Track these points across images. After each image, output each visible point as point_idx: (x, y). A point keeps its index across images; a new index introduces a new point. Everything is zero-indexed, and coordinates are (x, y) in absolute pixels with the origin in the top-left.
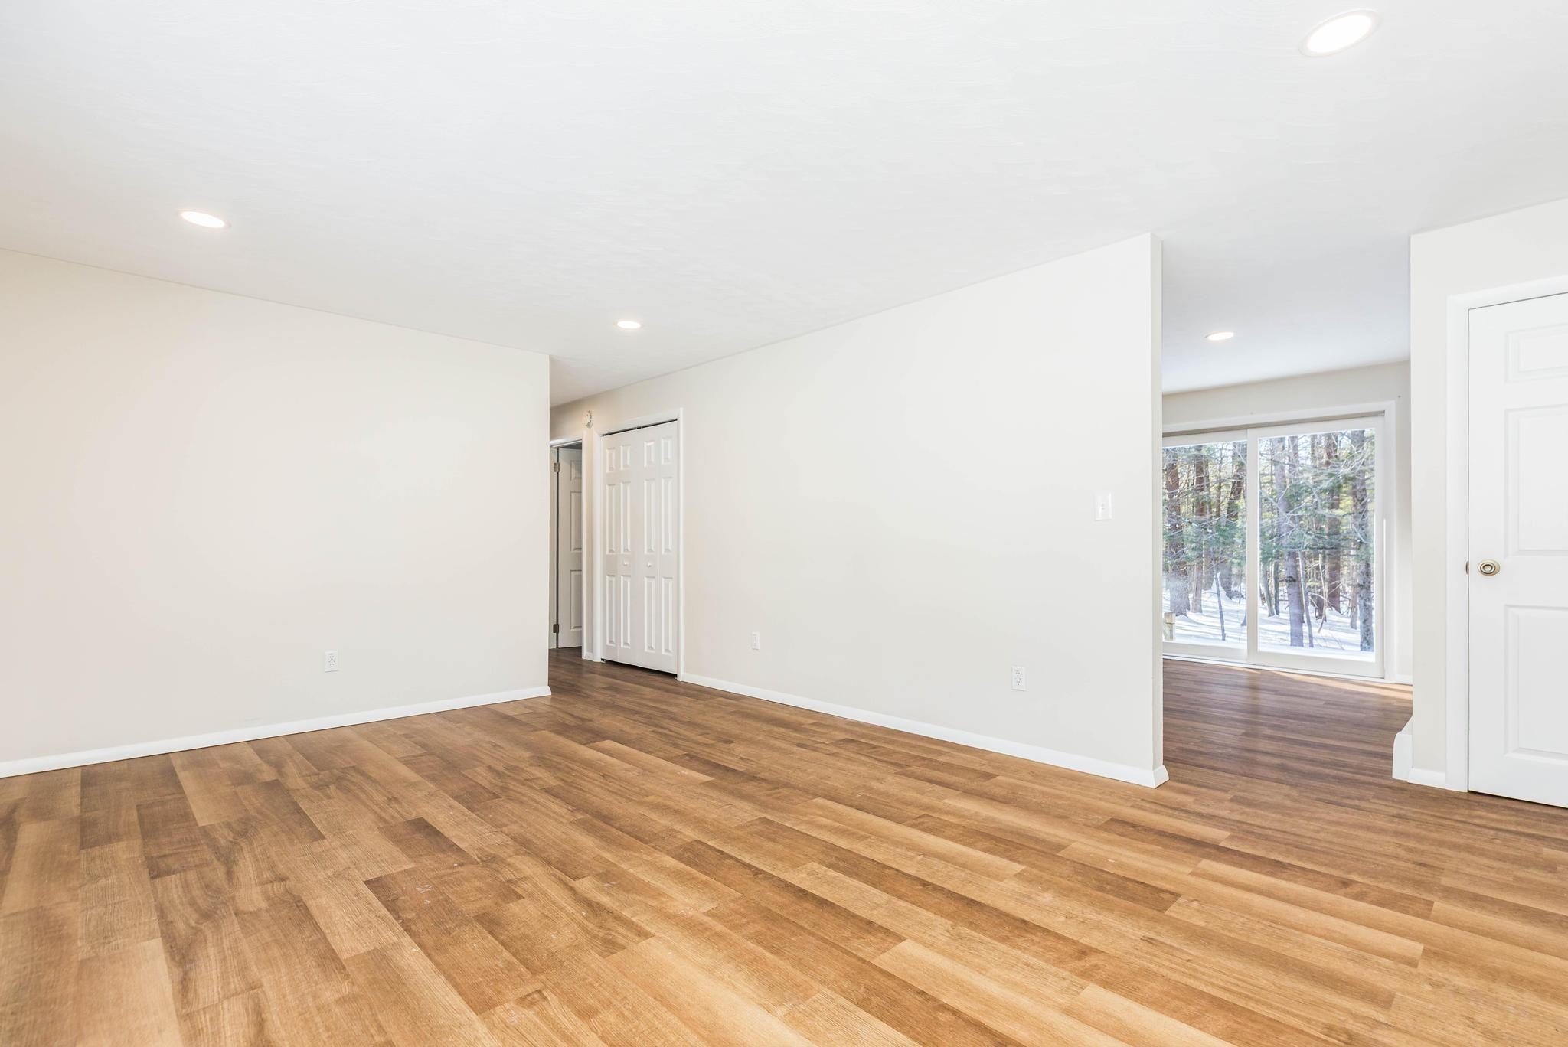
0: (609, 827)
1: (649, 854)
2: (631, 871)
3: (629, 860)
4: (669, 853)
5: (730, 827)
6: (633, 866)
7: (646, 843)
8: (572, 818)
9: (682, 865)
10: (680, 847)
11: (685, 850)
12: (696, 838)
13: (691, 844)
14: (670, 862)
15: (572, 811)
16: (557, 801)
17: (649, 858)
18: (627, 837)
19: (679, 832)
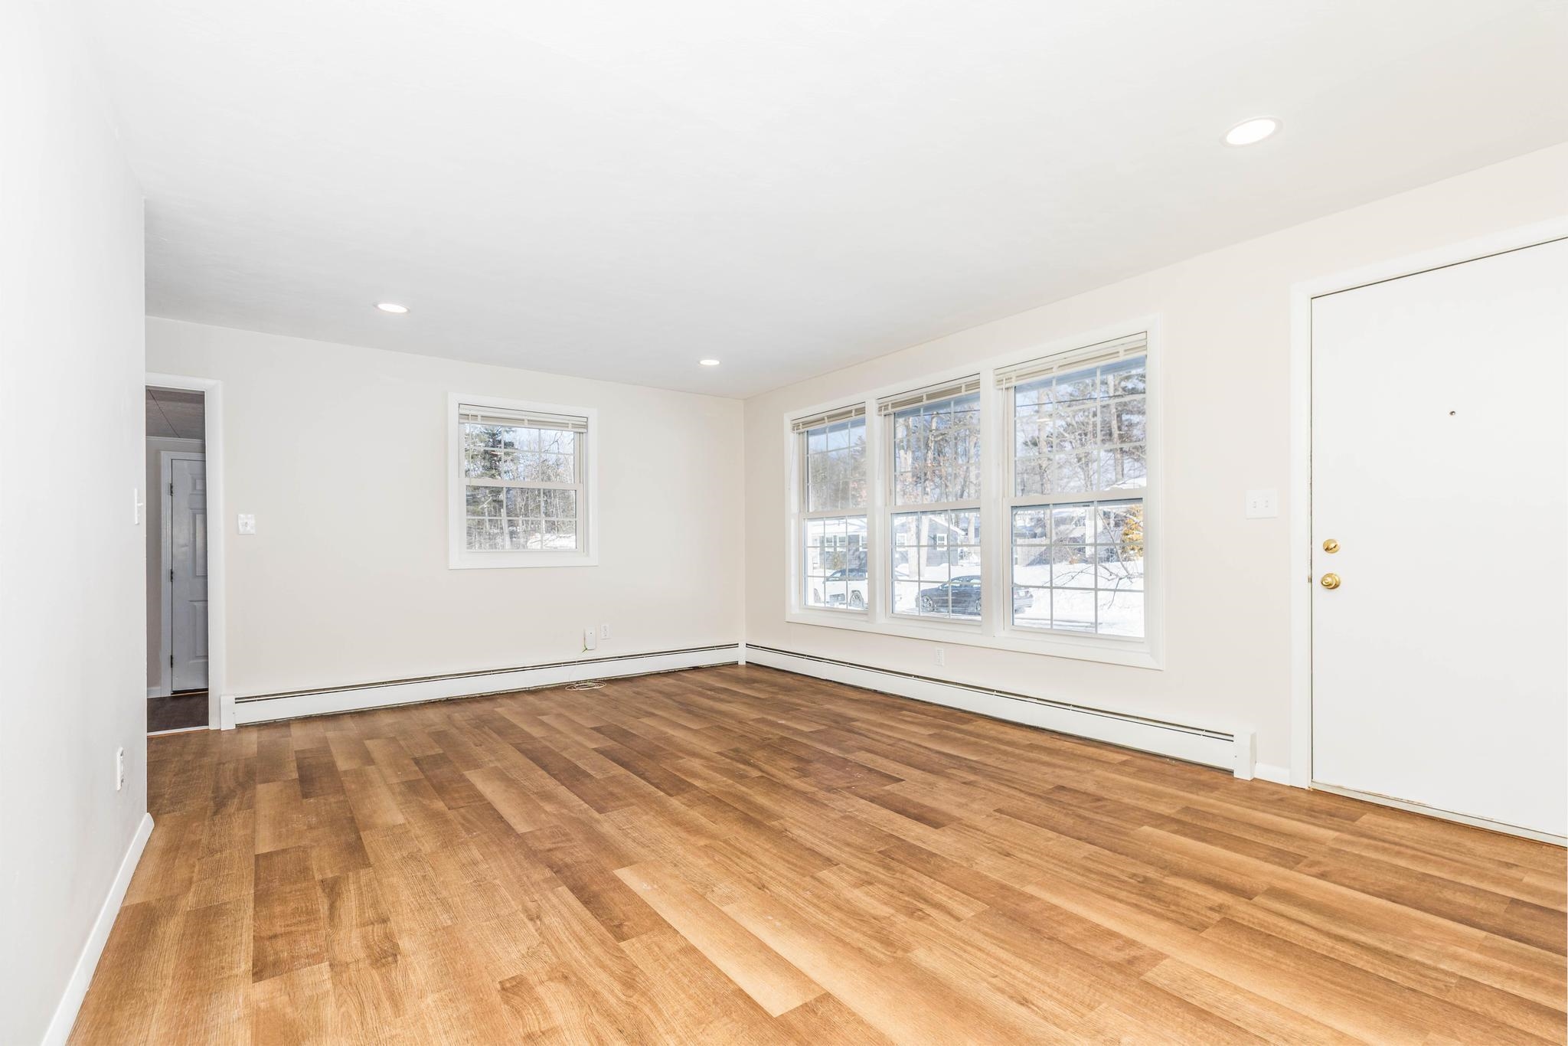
0: (746, 811)
1: (711, 788)
2: (725, 779)
3: (726, 785)
4: (697, 788)
5: (638, 806)
6: (724, 782)
7: (713, 796)
8: (782, 821)
9: (689, 780)
10: (687, 792)
11: (683, 790)
12: (671, 799)
13: (678, 794)
14: (698, 783)
15: (786, 830)
16: (809, 845)
17: (713, 786)
18: (728, 801)
19: (684, 804)
